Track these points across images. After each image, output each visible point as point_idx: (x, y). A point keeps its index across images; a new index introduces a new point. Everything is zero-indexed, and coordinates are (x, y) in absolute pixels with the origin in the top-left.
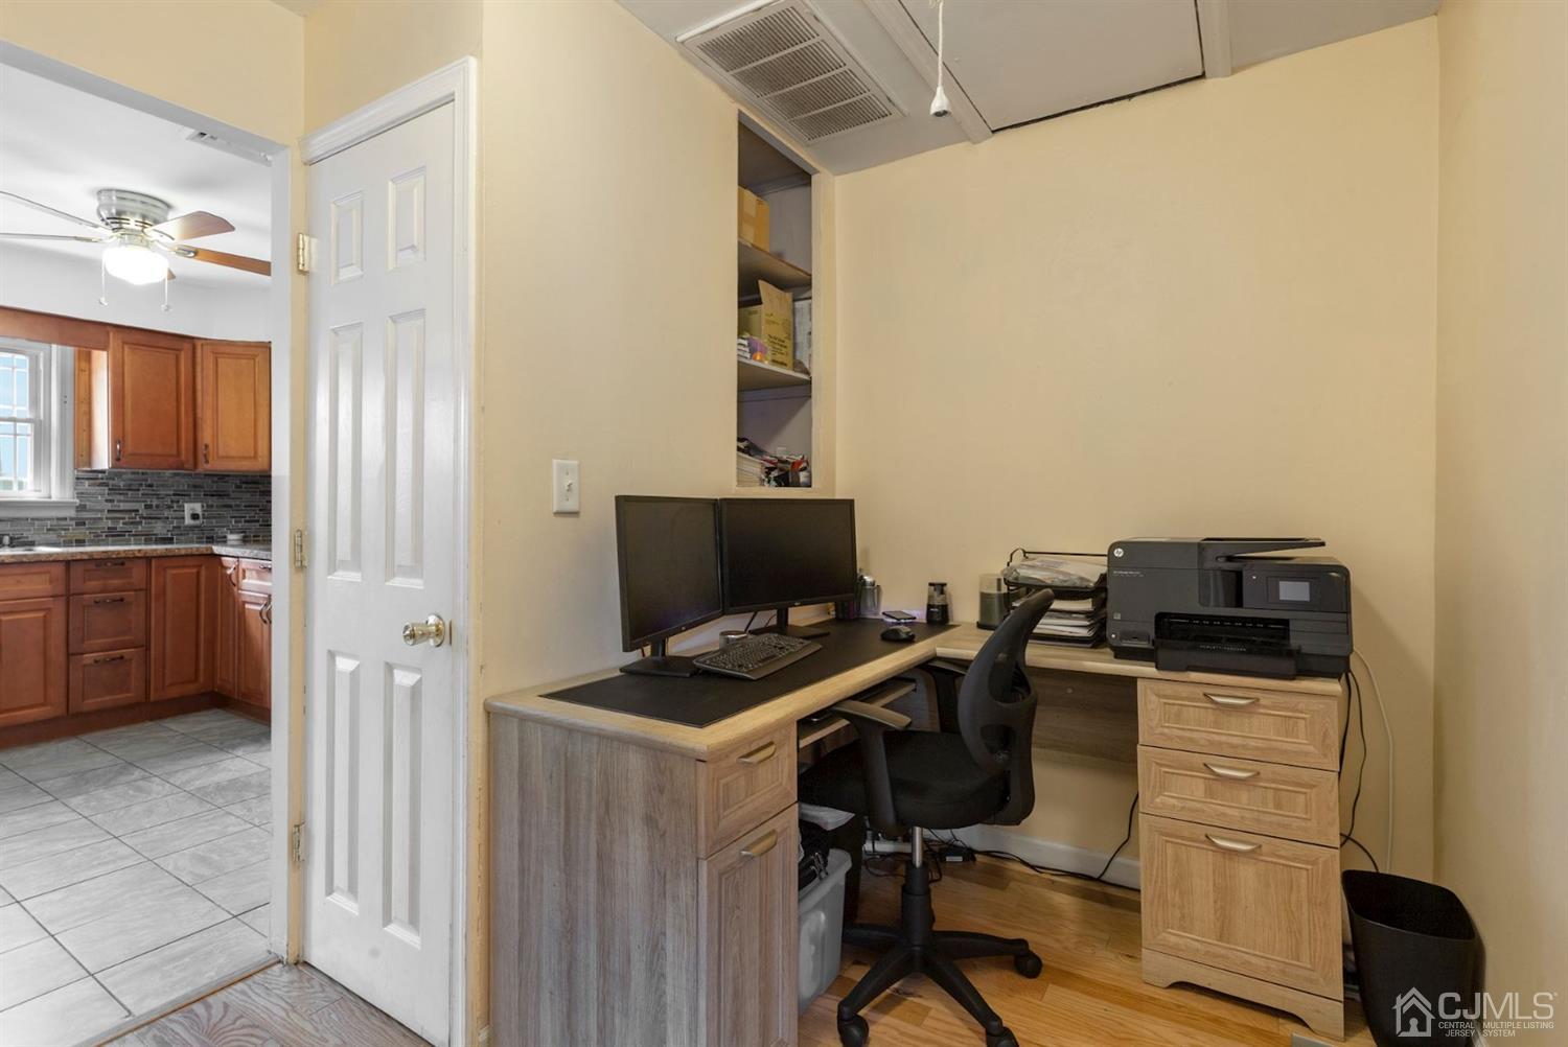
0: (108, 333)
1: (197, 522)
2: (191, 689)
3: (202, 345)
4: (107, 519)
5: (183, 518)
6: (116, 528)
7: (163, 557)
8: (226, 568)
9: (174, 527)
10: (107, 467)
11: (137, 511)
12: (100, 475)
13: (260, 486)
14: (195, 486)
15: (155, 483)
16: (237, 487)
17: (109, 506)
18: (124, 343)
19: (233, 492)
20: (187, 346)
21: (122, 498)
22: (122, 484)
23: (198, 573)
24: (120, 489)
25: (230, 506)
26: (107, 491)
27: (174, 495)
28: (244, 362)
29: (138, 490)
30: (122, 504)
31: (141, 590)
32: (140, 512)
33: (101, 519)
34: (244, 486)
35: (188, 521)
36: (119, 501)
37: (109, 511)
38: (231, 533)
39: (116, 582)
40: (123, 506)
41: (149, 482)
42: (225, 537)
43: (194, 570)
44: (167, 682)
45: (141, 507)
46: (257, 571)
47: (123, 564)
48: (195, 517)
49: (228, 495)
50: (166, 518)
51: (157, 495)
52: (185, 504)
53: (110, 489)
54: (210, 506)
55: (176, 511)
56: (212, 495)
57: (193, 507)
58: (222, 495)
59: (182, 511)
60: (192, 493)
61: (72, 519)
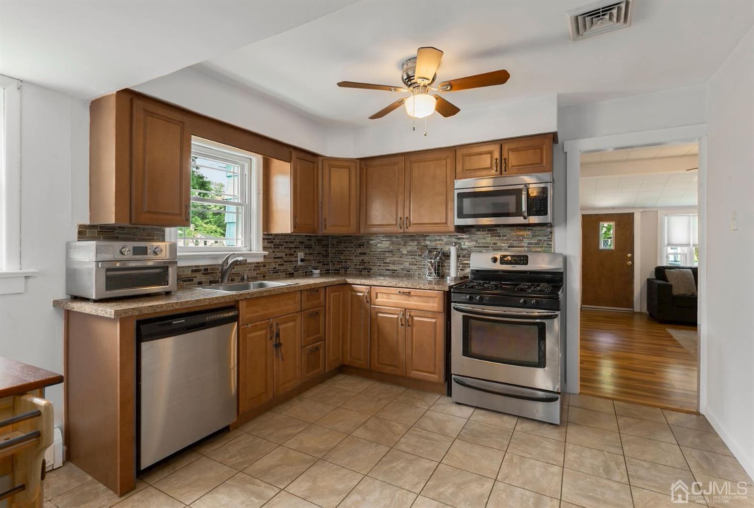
1: (302, 264)
3: (323, 161)
4: (274, 262)
5: (297, 261)
6: (275, 268)
7: (331, 285)
8: (358, 292)
9: (294, 266)
11: (282, 258)
12: (271, 237)
14: (302, 242)
15: (289, 241)
16: (315, 243)
17: (274, 255)
19: (314, 245)
21: (278, 250)
22: (277, 241)
24: (277, 245)
25: (312, 254)
27: (295, 248)
29: (283, 245)
30: (278, 253)
32: (284, 258)
33: (271, 262)
35: (299, 263)
37: (274, 258)
38: (315, 269)
39: (315, 302)
40: (278, 255)
41: (286, 240)
45: (283, 255)
47: (318, 291)
48: (302, 260)
49: (312, 247)
50: (292, 261)
51: (290, 248)
52: (299, 253)
53: (274, 245)
54: (306, 254)
55: (295, 257)
56: (307, 248)
57: (301, 255)
58: (310, 247)
59: (297, 257)
60: (301, 247)
61: (262, 263)
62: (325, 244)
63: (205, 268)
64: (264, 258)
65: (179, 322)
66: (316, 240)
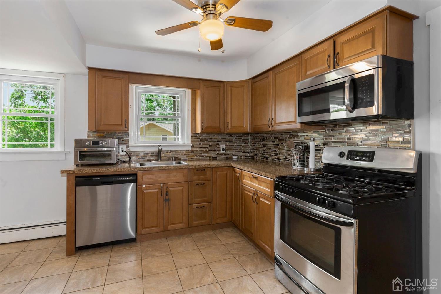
0: (200, 83)
1: (224, 152)
2: (225, 220)
3: (227, 84)
4: (200, 150)
5: (220, 150)
6: (201, 154)
7: (216, 167)
8: (237, 173)
9: (217, 153)
10: (199, 132)
11: (207, 148)
12: (198, 135)
13: (242, 138)
14: (223, 138)
15: (212, 137)
16: (235, 138)
17: (200, 146)
18: (204, 86)
19: (234, 140)
20: (222, 85)
21: (203, 143)
22: (203, 138)
23: (227, 174)
24: (203, 140)
25: (233, 146)
26: (199, 141)
27: (218, 142)
28: (240, 88)
29: (208, 140)
30: (203, 145)
31: (210, 180)
32: (208, 148)
33: (198, 150)
34: (237, 138)
35: (221, 151)
36: (203, 144)
37: (200, 148)
38: (234, 156)
39: (202, 177)
40: (204, 146)
41: (211, 137)
42: (232, 157)
43: (225, 172)
44: (217, 218)
45: (208, 146)
46: (250, 177)
47: (204, 170)
48: (223, 150)
49: (233, 141)
50: (215, 150)
51: (213, 142)
52: (221, 145)
53: (200, 140)
54: (227, 146)
55: (218, 147)
56: (228, 142)
57: (223, 146)
58: (232, 142)
59: (220, 147)
60: (223, 141)
61: (190, 151)
62: (245, 139)
63: (152, 152)
64: (192, 148)
65: (96, 179)
66: (237, 137)
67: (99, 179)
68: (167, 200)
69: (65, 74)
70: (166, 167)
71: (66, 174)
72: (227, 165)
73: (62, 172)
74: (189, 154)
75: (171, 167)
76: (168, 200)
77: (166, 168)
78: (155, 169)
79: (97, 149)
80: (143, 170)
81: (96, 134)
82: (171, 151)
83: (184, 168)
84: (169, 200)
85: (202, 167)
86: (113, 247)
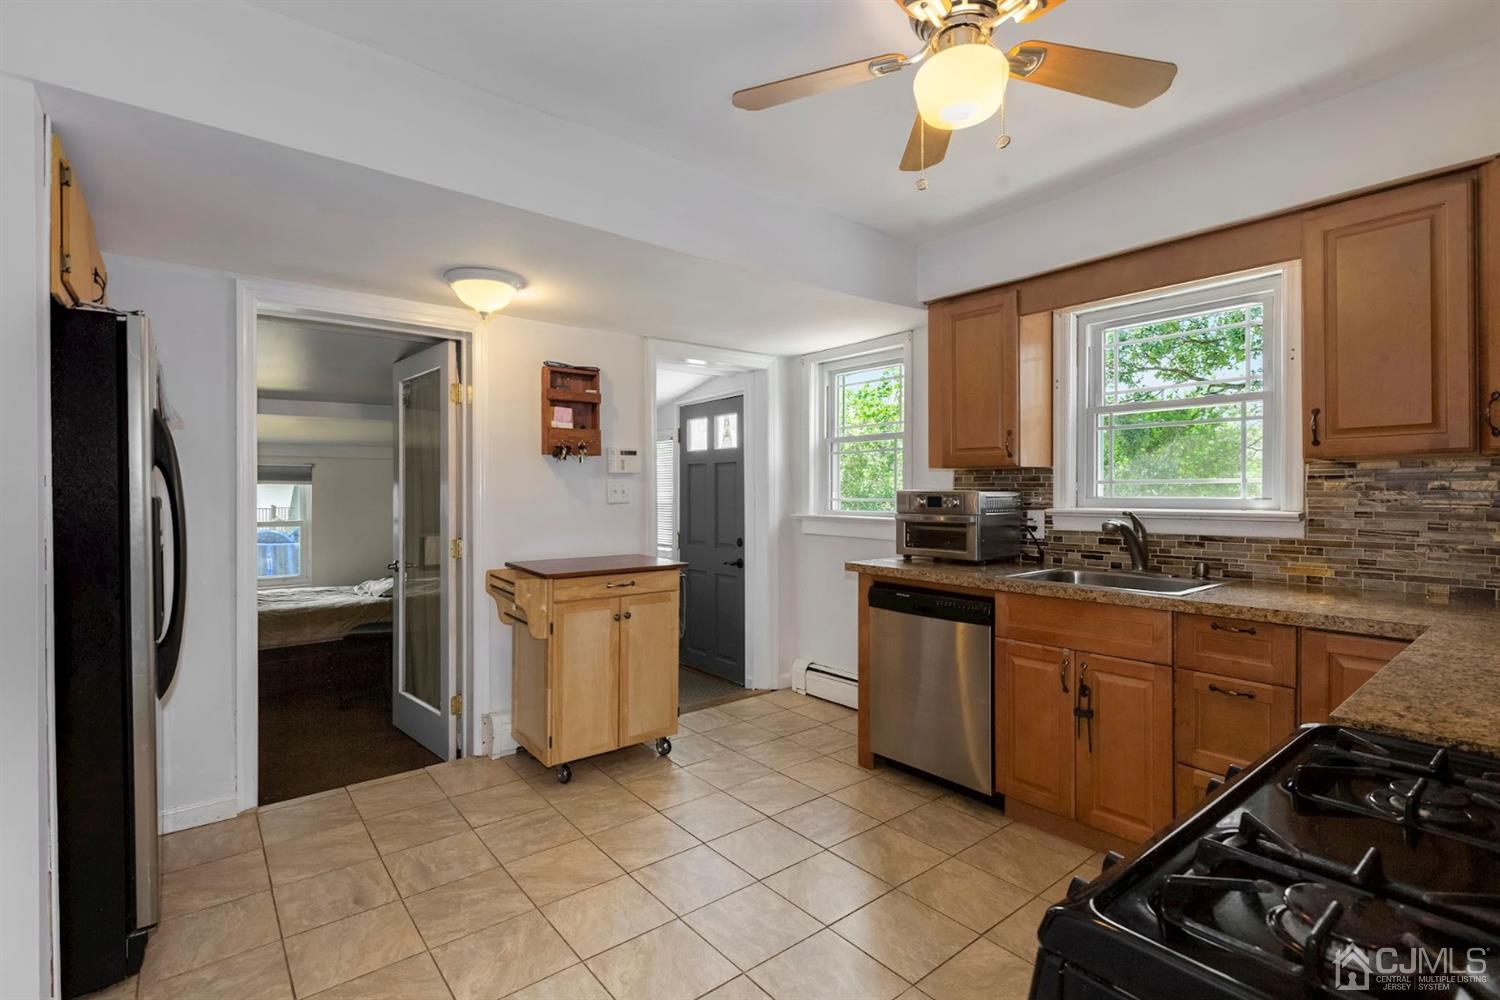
0: (1302, 225)
4: (1360, 545)
9: (1493, 570)
11: (1415, 534)
18: (1327, 232)
20: (1456, 190)
30: (1385, 521)
31: (1285, 687)
36: (1380, 515)
37: (1362, 532)
40: (1387, 525)
47: (1252, 631)
64: (1308, 530)
65: (903, 595)
67: (908, 596)
68: (1085, 714)
69: (912, 331)
70: (1076, 592)
71: (855, 575)
72: (1394, 631)
73: (850, 567)
74: (1296, 559)
75: (1094, 595)
76: (1089, 714)
77: (1077, 597)
78: (1041, 594)
79: (931, 518)
80: (1006, 589)
81: (972, 476)
82: (1203, 538)
83: (1147, 605)
84: (1092, 716)
85: (1232, 616)
86: (944, 796)
